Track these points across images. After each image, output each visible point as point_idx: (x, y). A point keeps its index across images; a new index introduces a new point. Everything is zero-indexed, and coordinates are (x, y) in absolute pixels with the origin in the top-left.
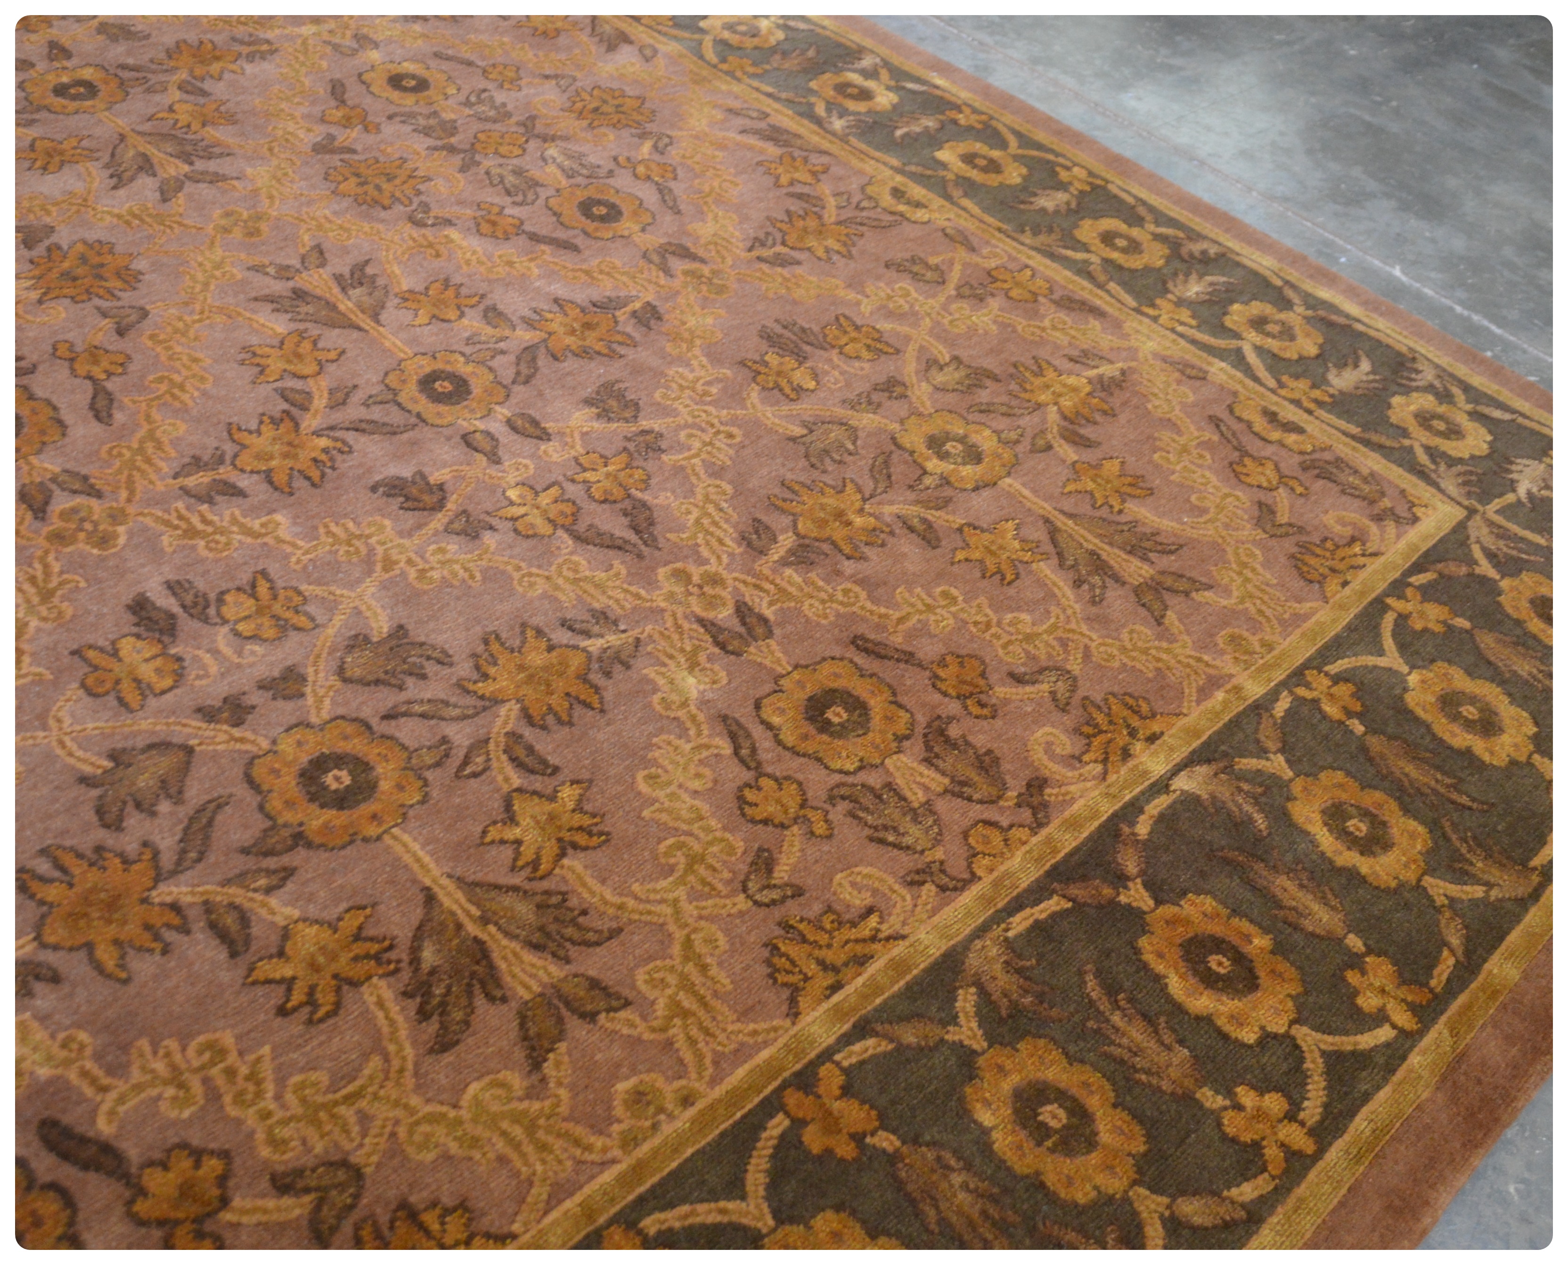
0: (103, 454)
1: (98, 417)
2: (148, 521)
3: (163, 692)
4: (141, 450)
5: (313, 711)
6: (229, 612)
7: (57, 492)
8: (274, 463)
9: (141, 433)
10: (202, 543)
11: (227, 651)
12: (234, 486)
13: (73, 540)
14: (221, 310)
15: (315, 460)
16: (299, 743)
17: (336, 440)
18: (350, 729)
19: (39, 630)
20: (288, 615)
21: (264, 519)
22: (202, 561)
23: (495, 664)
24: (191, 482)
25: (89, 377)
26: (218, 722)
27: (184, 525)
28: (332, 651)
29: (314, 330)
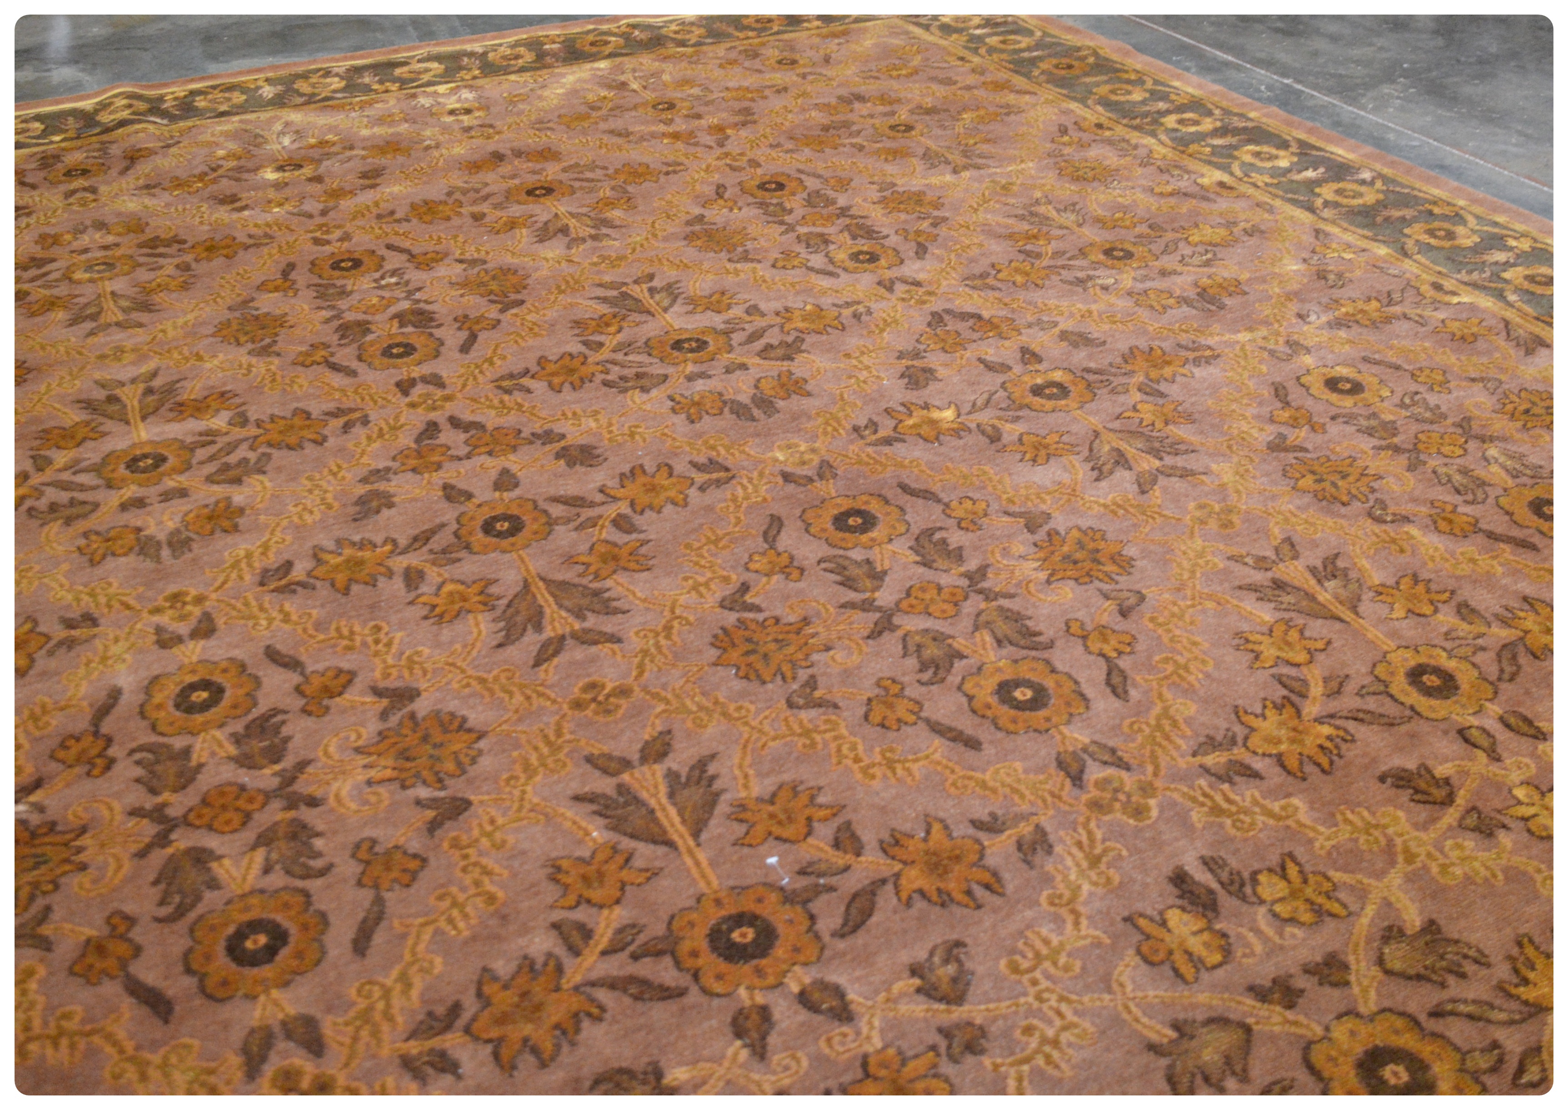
0: (1126, 729)
1: (1114, 692)
2: (1176, 796)
3: (1215, 967)
4: (1159, 727)
5: (1361, 1001)
6: (1265, 892)
7: (1089, 762)
8: (1283, 747)
9: (1157, 710)
10: (1228, 822)
11: (1270, 932)
12: (1248, 767)
13: (1110, 811)
14: (1210, 597)
15: (1321, 747)
16: (1352, 1033)
17: (1337, 728)
18: (1399, 1023)
19: (1091, 894)
20: (1320, 900)
21: (1283, 802)
22: (1232, 840)
23: (1533, 968)
24: (1210, 760)
25: (1102, 655)
26: (1271, 1002)
27: (1209, 803)
28: (1369, 941)
29: (1300, 621)
